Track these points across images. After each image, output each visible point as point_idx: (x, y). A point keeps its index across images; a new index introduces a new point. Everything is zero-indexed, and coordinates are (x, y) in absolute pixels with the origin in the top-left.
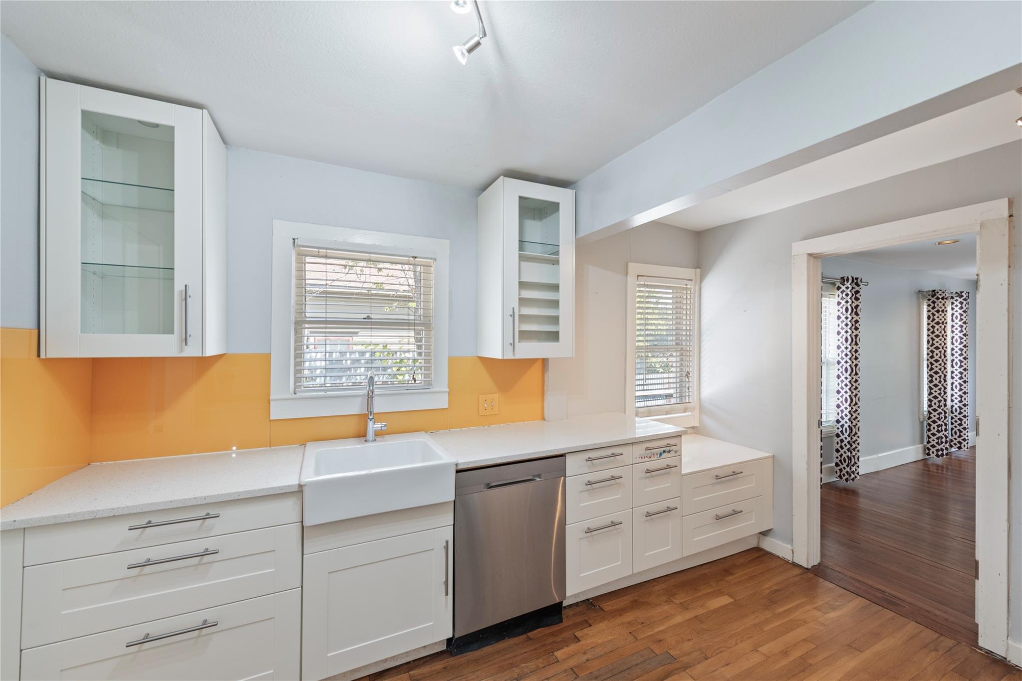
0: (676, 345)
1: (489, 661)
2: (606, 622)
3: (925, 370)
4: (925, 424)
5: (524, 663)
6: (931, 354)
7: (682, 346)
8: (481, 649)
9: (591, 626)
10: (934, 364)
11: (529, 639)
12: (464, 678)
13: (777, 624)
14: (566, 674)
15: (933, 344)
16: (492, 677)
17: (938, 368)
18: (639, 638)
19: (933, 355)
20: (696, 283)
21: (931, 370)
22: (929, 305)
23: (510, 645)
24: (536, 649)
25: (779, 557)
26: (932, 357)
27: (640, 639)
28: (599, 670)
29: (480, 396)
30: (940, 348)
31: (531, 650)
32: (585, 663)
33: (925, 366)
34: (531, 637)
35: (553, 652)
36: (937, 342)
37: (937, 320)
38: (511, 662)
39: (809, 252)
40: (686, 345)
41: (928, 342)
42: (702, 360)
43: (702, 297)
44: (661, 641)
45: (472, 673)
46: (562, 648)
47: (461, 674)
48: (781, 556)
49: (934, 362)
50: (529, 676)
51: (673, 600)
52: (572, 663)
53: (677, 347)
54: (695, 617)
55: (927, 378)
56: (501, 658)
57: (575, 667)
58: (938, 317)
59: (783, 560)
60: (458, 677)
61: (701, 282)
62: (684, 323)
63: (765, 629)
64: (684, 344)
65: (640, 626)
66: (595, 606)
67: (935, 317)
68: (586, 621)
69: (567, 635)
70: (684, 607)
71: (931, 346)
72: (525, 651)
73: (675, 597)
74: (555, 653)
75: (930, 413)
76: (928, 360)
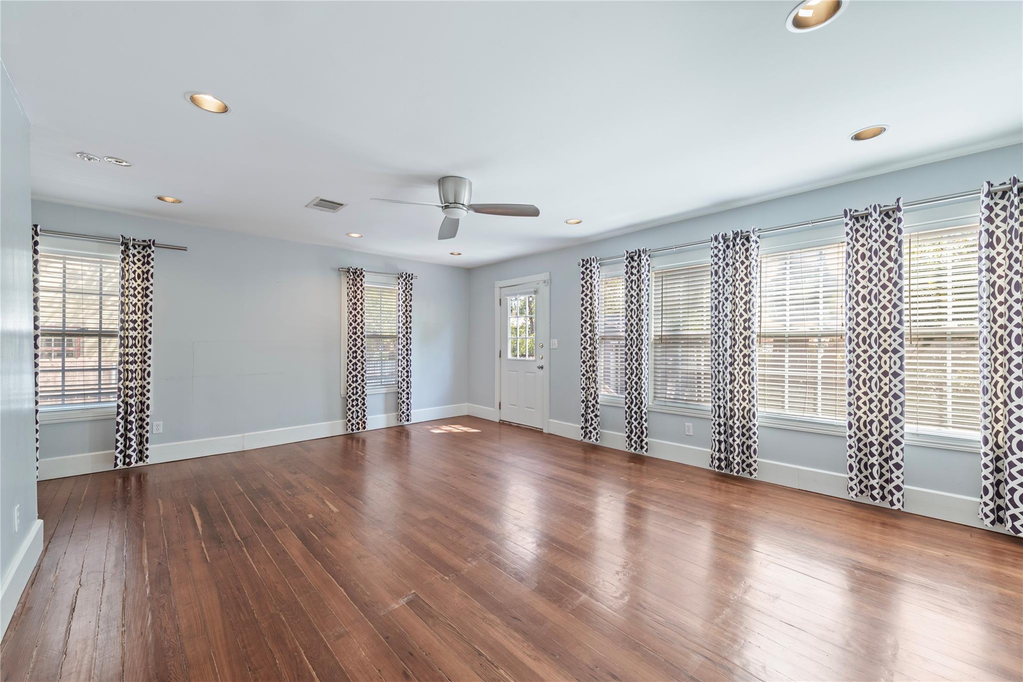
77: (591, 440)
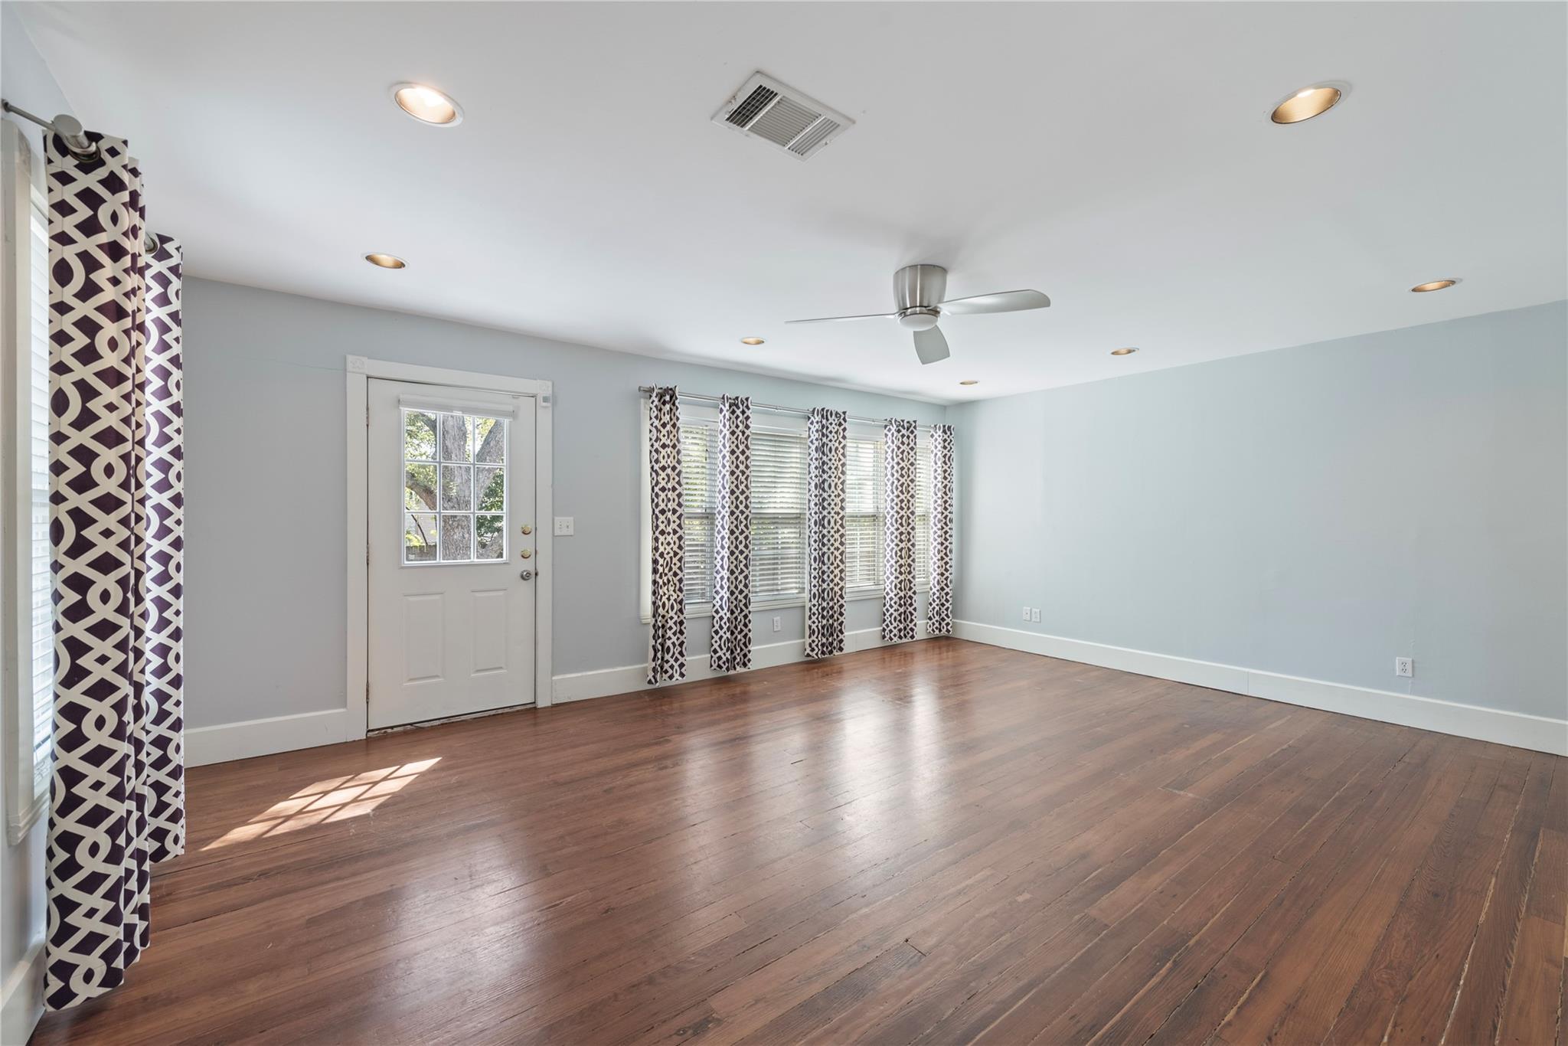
3: (40, 551)
4: (41, 839)
6: (76, 469)
10: (94, 521)
15: (86, 418)
17: (114, 540)
19: (87, 474)
21: (75, 551)
22: (63, 208)
26: (83, 484)
30: (123, 440)
33: (41, 531)
36: (111, 407)
37: (109, 294)
41: (59, 403)
49: (93, 512)
55: (48, 596)
58: (115, 281)
67: (100, 277)
71: (79, 424)
75: (70, 776)
76: (57, 498)
77: (674, 679)
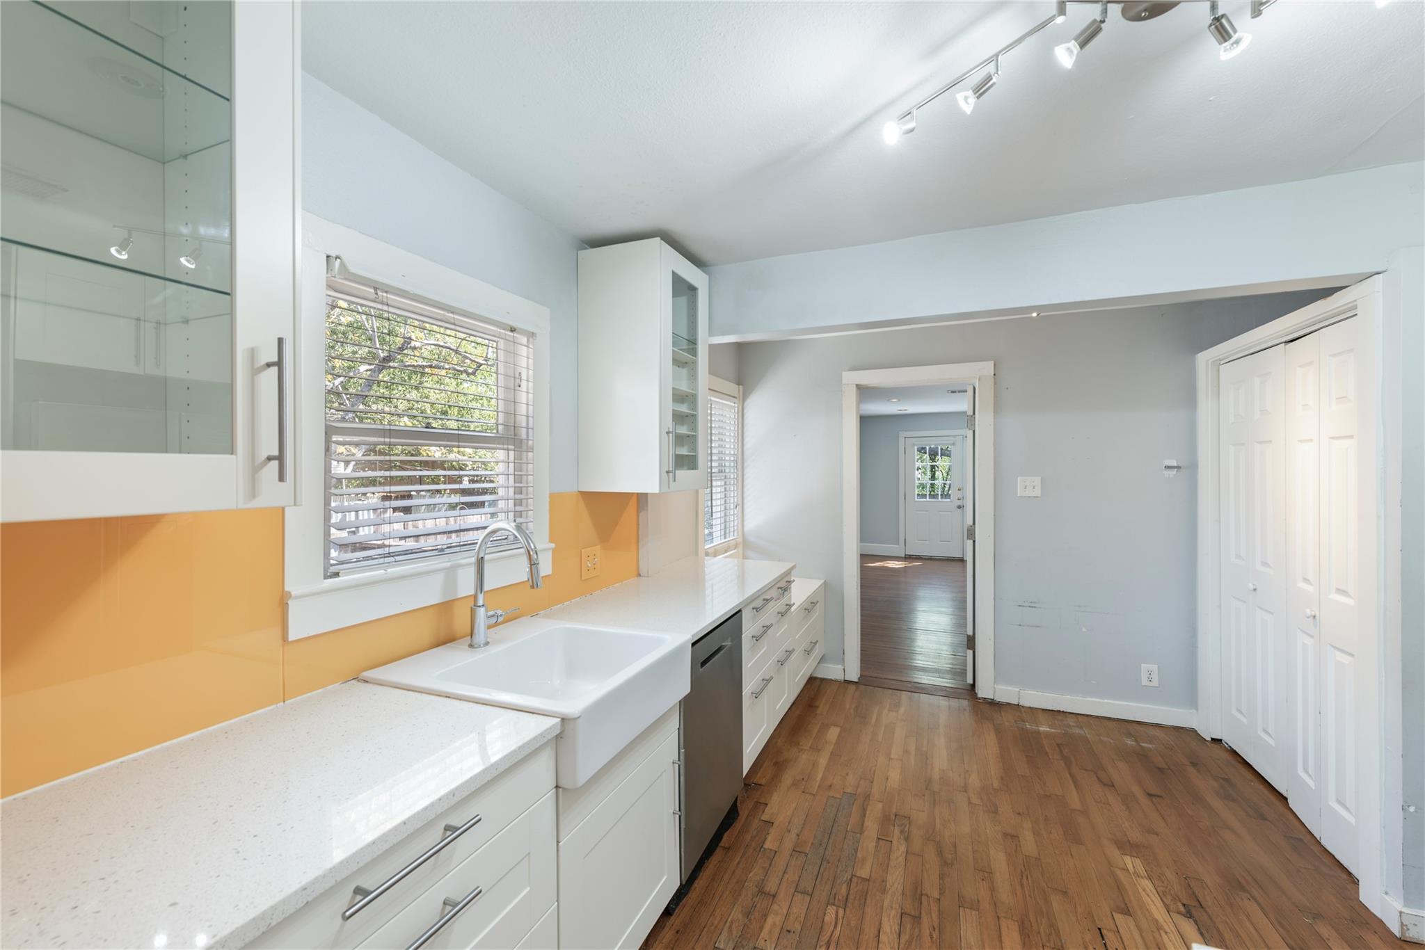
0: (719, 472)
1: (714, 894)
2: (775, 794)
5: (750, 873)
7: (725, 474)
8: (693, 888)
9: (767, 804)
11: (727, 849)
12: (711, 926)
13: (882, 732)
14: (795, 858)
16: (736, 905)
18: (814, 793)
20: (739, 399)
23: (715, 866)
24: (744, 854)
25: (831, 680)
27: (816, 792)
28: (815, 837)
29: (583, 550)
31: (742, 857)
32: (798, 839)
34: (727, 845)
35: (762, 847)
38: (735, 880)
39: (858, 383)
40: (730, 472)
42: (745, 490)
43: (745, 417)
44: (830, 786)
45: (712, 917)
46: (766, 839)
47: (703, 925)
48: (833, 678)
50: (767, 881)
51: (802, 748)
52: (788, 845)
53: (721, 474)
54: (831, 754)
56: (722, 883)
57: (795, 847)
59: (836, 681)
60: (702, 931)
61: (744, 401)
62: (727, 446)
63: (880, 739)
64: (727, 470)
65: (804, 783)
66: (750, 785)
68: (757, 802)
69: (755, 824)
70: (817, 750)
72: (737, 862)
73: (801, 744)
74: (765, 846)
